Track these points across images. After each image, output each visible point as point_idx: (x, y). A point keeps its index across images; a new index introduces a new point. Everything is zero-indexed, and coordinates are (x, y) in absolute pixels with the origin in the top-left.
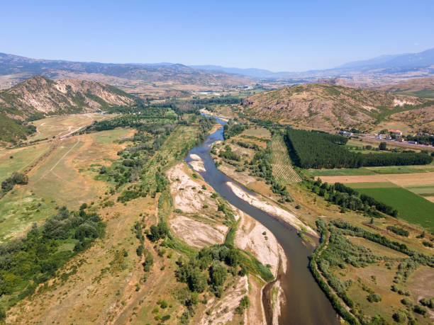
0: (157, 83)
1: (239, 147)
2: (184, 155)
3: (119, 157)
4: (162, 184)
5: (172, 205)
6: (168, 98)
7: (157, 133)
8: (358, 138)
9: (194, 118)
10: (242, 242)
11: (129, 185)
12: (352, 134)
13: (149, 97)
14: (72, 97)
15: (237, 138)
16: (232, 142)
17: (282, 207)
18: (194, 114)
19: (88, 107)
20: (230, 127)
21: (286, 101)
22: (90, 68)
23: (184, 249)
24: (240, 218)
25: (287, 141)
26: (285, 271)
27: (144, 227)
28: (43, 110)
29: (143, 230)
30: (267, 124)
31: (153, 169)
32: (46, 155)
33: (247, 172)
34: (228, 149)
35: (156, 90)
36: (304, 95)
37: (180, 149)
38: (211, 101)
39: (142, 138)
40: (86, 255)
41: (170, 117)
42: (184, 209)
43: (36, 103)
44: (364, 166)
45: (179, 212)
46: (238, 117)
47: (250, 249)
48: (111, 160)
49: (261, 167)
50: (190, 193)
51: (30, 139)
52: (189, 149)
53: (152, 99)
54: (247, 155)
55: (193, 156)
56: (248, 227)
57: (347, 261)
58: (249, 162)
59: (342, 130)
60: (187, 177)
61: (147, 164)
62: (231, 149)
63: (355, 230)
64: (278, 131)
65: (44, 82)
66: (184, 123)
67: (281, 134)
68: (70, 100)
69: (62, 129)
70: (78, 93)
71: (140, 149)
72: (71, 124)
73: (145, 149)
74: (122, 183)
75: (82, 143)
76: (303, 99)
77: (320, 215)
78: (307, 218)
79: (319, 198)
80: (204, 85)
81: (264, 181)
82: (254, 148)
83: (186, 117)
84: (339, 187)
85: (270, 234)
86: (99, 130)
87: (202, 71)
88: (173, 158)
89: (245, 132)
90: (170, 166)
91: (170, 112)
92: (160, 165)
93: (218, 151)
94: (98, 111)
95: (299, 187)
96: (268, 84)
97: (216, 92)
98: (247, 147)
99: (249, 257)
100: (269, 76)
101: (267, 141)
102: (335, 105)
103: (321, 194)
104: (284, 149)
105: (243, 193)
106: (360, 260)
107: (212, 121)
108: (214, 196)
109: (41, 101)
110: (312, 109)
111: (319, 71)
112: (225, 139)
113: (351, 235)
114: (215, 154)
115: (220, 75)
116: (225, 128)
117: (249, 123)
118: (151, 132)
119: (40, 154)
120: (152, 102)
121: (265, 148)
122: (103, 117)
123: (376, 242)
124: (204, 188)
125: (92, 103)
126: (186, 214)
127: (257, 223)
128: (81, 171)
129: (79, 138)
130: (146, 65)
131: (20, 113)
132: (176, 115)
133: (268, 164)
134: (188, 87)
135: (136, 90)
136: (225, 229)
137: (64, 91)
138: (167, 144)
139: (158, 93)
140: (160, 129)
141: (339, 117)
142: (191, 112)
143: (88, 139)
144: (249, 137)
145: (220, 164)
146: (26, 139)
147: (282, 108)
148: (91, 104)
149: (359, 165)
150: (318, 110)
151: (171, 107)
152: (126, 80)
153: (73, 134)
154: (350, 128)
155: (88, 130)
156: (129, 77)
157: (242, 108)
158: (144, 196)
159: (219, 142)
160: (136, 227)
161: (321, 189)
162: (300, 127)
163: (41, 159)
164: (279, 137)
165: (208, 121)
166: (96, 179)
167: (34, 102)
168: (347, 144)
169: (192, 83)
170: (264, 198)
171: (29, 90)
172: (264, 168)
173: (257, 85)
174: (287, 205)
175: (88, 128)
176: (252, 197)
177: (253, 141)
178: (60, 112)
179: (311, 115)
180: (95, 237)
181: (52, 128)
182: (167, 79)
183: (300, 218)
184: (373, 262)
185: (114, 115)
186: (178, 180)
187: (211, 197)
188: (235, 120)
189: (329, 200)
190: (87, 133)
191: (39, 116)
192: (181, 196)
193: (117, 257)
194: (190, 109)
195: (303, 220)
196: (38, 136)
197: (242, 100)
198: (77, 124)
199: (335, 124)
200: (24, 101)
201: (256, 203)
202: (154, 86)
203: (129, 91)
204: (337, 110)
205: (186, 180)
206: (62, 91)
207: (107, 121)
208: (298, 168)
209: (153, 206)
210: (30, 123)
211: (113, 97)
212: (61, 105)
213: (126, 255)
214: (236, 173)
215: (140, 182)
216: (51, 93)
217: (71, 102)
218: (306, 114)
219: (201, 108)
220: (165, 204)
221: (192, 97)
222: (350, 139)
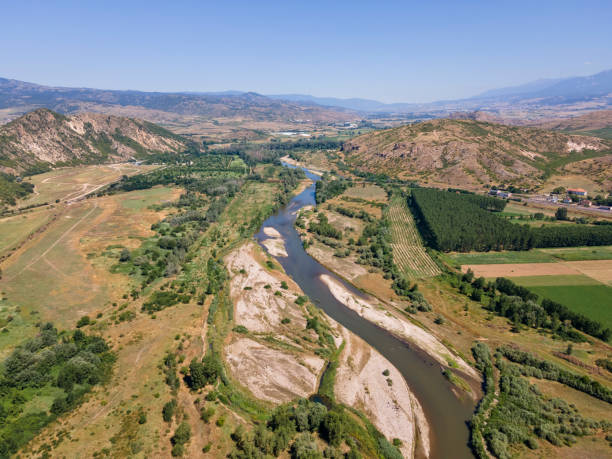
0: (220, 120)
1: (339, 216)
2: (254, 228)
3: (154, 233)
4: (217, 279)
5: (231, 318)
6: (235, 140)
7: (215, 194)
8: (519, 201)
9: (271, 171)
10: (348, 391)
11: (164, 281)
12: (510, 195)
13: (208, 140)
14: (93, 140)
15: (336, 201)
16: (329, 208)
17: (413, 322)
18: (271, 165)
19: (117, 154)
20: (325, 184)
21: (408, 144)
22: (126, 98)
23: (247, 404)
24: (344, 343)
25: (413, 205)
26: (427, 455)
27: (181, 361)
28: (48, 159)
29: (179, 367)
30: (380, 180)
31: (204, 254)
32: (39, 231)
33: (354, 257)
34: (322, 219)
35: (218, 129)
36: (435, 136)
37: (249, 219)
38: (297, 145)
39: (192, 201)
40: (72, 421)
41: (236, 170)
42: (251, 324)
43: (37, 148)
44: (538, 247)
45: (242, 331)
46: (336, 168)
47: (363, 405)
48: (141, 239)
49: (374, 250)
50: (261, 295)
51: (21, 204)
52: (262, 219)
53: (212, 143)
54: (351, 230)
55: (269, 231)
56: (357, 360)
57: (537, 432)
58: (356, 240)
59: (494, 188)
60: (257, 266)
61: (196, 245)
62: (326, 219)
63: (543, 366)
64: (397, 191)
65: (51, 118)
66: (257, 179)
67: (402, 194)
68: (89, 144)
69: (74, 187)
70: (102, 134)
71: (186, 220)
72: (88, 180)
73: (196, 219)
74: (152, 278)
75: (99, 210)
76: (434, 142)
77: (478, 335)
78: (456, 341)
79: (472, 304)
80: (288, 122)
81: (380, 274)
82: (363, 217)
83: (260, 169)
84: (504, 286)
85: (396, 375)
86: (127, 189)
87: (286, 102)
88: (237, 234)
89: (348, 193)
90: (231, 249)
91: (238, 162)
92: (215, 247)
93: (306, 222)
94: (131, 161)
95: (437, 285)
96: (378, 121)
97: (305, 132)
98: (351, 216)
99: (361, 423)
100: (380, 110)
101: (382, 206)
102: (481, 150)
103: (475, 298)
104: (409, 219)
105: (347, 294)
106: (562, 431)
107: (298, 174)
108: (300, 301)
109: (46, 146)
110: (448, 157)
111: (451, 102)
112: (317, 203)
113: (537, 377)
114: (302, 227)
115: (311, 108)
116: (318, 186)
117: (353, 178)
118: (205, 192)
119: (32, 228)
120: (211, 147)
121: (379, 217)
122: (138, 169)
123: (582, 390)
124: (284, 286)
125: (122, 148)
126: (253, 336)
127: (373, 351)
128: (90, 256)
129: (95, 201)
130: (206, 95)
131: (13, 164)
132: (245, 166)
133: (386, 245)
134: (264, 125)
135: (190, 130)
136: (318, 363)
137: (80, 131)
138: (229, 212)
139: (220, 133)
140: (220, 188)
141: (489, 168)
142: (268, 162)
143: (109, 204)
144: (354, 200)
145: (311, 243)
146: (14, 204)
147: (402, 156)
148: (120, 151)
149: (529, 246)
150: (456, 158)
151: (238, 154)
152: (175, 115)
153: (88, 197)
154: (507, 186)
155: (112, 189)
156: (180, 111)
157: (342, 155)
158: (186, 302)
159: (309, 208)
160: (167, 362)
161: (476, 289)
162: (431, 184)
163: (31, 236)
164: (399, 199)
165: (293, 174)
166: (113, 270)
167: (35, 148)
168: (505, 210)
169: (271, 119)
170: (382, 305)
171: (29, 130)
172: (380, 252)
173: (363, 122)
174: (421, 316)
175: (112, 186)
176: (361, 302)
177: (360, 206)
178: (74, 162)
179: (445, 166)
180: (92, 382)
181: (59, 186)
182: (233, 115)
183: (443, 342)
184: (585, 433)
185: (154, 167)
186: (243, 272)
187: (296, 302)
188: (333, 173)
189: (489, 309)
190: (109, 194)
191: (42, 169)
192: (247, 300)
193: (127, 424)
194: (266, 157)
195: (449, 346)
196: (35, 198)
197: (342, 143)
198: (97, 181)
199: (482, 179)
200: (19, 146)
201: (371, 313)
202: (216, 123)
203: (178, 132)
204: (485, 158)
205: (257, 273)
206: (78, 131)
207: (141, 176)
208: (434, 251)
209: (199, 321)
210: (26, 179)
211: (154, 140)
212: (76, 151)
213: (142, 421)
214: (335, 260)
215: (181, 277)
216: (60, 134)
217: (91, 148)
218: (439, 165)
219: (282, 155)
220: (220, 317)
221: (269, 139)
222: (508, 202)
